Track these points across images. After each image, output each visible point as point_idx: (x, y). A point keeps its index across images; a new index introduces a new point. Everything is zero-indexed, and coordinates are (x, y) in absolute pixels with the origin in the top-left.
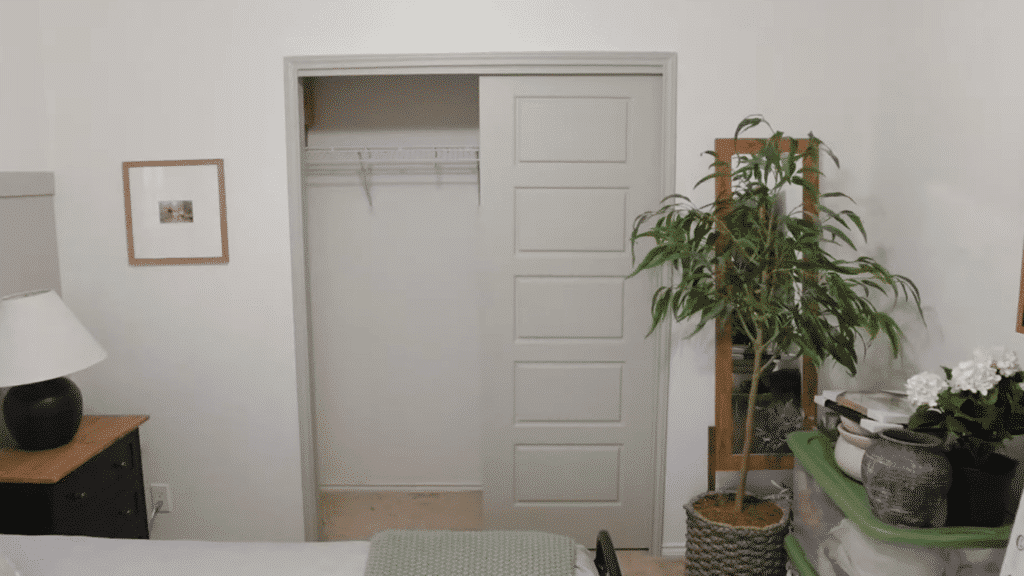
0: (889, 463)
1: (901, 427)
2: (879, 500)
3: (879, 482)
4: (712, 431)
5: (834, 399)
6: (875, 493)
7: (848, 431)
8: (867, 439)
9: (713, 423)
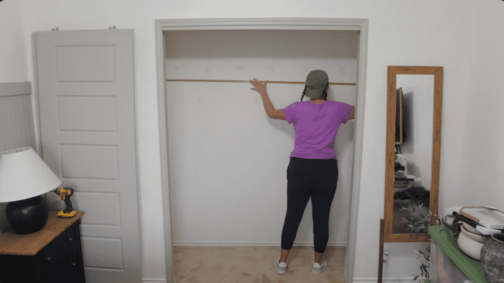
0: (499, 255)
1: (500, 231)
2: (492, 274)
3: (492, 264)
4: (382, 222)
5: (458, 212)
6: (490, 271)
7: (466, 230)
8: (479, 236)
9: (383, 218)
